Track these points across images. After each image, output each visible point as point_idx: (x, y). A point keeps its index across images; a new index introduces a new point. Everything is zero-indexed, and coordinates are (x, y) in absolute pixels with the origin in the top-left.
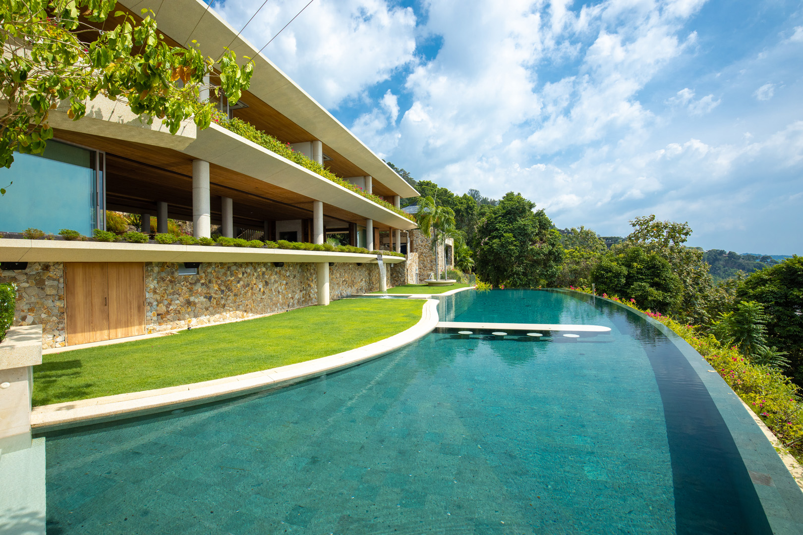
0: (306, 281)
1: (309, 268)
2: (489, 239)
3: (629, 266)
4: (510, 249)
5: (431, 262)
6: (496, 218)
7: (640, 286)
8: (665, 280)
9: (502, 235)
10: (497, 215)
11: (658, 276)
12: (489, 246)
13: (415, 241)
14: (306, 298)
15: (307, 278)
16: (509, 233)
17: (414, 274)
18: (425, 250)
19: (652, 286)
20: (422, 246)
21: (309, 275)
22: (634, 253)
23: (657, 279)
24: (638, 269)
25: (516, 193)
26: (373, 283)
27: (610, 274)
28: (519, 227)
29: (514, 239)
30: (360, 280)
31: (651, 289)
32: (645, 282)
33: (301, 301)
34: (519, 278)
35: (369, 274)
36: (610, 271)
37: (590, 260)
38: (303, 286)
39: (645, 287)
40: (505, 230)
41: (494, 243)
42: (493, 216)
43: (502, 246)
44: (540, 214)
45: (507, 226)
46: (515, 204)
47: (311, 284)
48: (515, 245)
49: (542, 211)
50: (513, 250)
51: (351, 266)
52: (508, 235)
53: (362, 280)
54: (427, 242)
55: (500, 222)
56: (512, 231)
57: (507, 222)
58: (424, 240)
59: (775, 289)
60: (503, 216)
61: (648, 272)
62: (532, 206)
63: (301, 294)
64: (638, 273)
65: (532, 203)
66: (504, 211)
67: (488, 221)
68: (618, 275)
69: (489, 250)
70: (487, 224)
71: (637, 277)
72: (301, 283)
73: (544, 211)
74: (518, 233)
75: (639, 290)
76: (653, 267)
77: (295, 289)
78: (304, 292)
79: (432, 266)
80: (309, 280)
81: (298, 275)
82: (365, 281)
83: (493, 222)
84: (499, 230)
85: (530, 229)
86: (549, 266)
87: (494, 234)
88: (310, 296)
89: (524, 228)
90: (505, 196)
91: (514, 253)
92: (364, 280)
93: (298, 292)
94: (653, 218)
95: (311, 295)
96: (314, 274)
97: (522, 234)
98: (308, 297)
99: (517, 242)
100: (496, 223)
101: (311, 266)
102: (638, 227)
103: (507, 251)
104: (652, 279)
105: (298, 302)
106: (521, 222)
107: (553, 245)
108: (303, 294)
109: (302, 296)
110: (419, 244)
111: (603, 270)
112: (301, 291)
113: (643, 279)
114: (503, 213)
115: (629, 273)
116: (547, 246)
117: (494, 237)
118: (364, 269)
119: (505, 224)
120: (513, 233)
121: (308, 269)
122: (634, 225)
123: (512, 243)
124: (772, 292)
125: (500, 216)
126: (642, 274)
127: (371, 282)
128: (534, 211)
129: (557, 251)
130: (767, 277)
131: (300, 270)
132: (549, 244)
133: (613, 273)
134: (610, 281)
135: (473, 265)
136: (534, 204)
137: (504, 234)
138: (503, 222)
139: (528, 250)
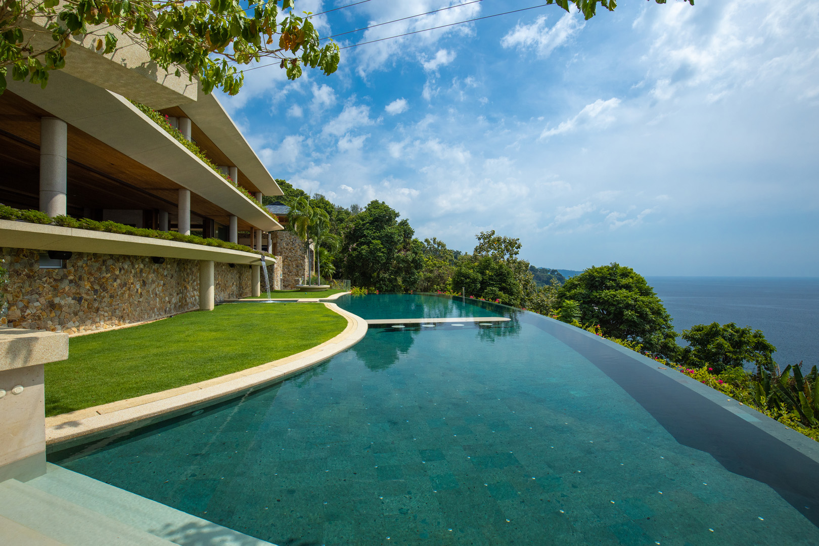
0: (183, 282)
1: (186, 267)
2: (357, 245)
3: (483, 273)
4: (378, 256)
5: (297, 267)
6: (364, 225)
7: (492, 290)
8: (509, 285)
9: (370, 241)
10: (365, 222)
11: (505, 282)
12: (358, 251)
13: (279, 243)
14: (182, 303)
15: (184, 279)
16: (377, 240)
17: (279, 280)
18: (290, 254)
19: (500, 290)
20: (287, 249)
21: (186, 276)
22: (486, 262)
23: (504, 284)
24: (489, 276)
25: (380, 202)
26: (243, 288)
27: (468, 280)
28: (386, 235)
29: (382, 246)
30: (231, 284)
31: (500, 292)
32: (495, 287)
33: (177, 306)
34: (384, 284)
35: (239, 277)
36: (469, 278)
37: (442, 269)
38: (180, 288)
39: (495, 291)
40: (373, 237)
41: (362, 249)
42: (361, 222)
43: (371, 252)
44: (404, 223)
45: (374, 233)
46: (382, 212)
47: (188, 286)
48: (383, 252)
49: (406, 221)
50: (381, 256)
51: (223, 267)
52: (377, 242)
53: (233, 284)
54: (292, 245)
55: (367, 229)
56: (379, 238)
57: (374, 229)
58: (289, 243)
59: (583, 292)
60: (371, 223)
61: (497, 278)
62: (397, 215)
63: (178, 297)
64: (490, 279)
65: (396, 212)
66: (372, 218)
67: (356, 227)
68: (474, 281)
69: (357, 256)
70: (355, 230)
71: (489, 282)
72: (178, 284)
73: (408, 221)
74: (386, 240)
75: (491, 294)
76: (501, 275)
77: (172, 291)
78: (181, 295)
79: (298, 272)
80: (185, 281)
81: (175, 275)
82: (236, 285)
83: (361, 228)
84: (367, 236)
85: (396, 238)
86: (412, 273)
87: (362, 240)
88: (186, 301)
89: (391, 236)
90: (370, 203)
91: (382, 260)
92: (235, 283)
93: (175, 294)
94: (493, 233)
95: (187, 299)
96: (191, 274)
97: (389, 241)
98: (184, 301)
99: (385, 249)
100: (364, 230)
101: (187, 265)
102: (482, 241)
103: (376, 258)
104: (500, 284)
105: (175, 307)
106: (388, 229)
107: (416, 254)
108: (180, 297)
109: (178, 300)
110: (284, 248)
111: (463, 276)
112: (178, 294)
113: (493, 284)
114: (370, 220)
115: (483, 279)
116: (411, 254)
117: (362, 244)
118: (235, 272)
119: (372, 230)
120: (380, 240)
121: (184, 268)
122: (479, 239)
123: (380, 249)
124: (581, 293)
125: (368, 223)
126: (492, 280)
127: (241, 287)
128: (399, 220)
129: (419, 259)
130: (577, 283)
131: (177, 269)
132: (413, 253)
133: (471, 279)
134: (469, 286)
135: (334, 272)
136: (398, 213)
137: (373, 241)
138: (370, 229)
139: (394, 257)
